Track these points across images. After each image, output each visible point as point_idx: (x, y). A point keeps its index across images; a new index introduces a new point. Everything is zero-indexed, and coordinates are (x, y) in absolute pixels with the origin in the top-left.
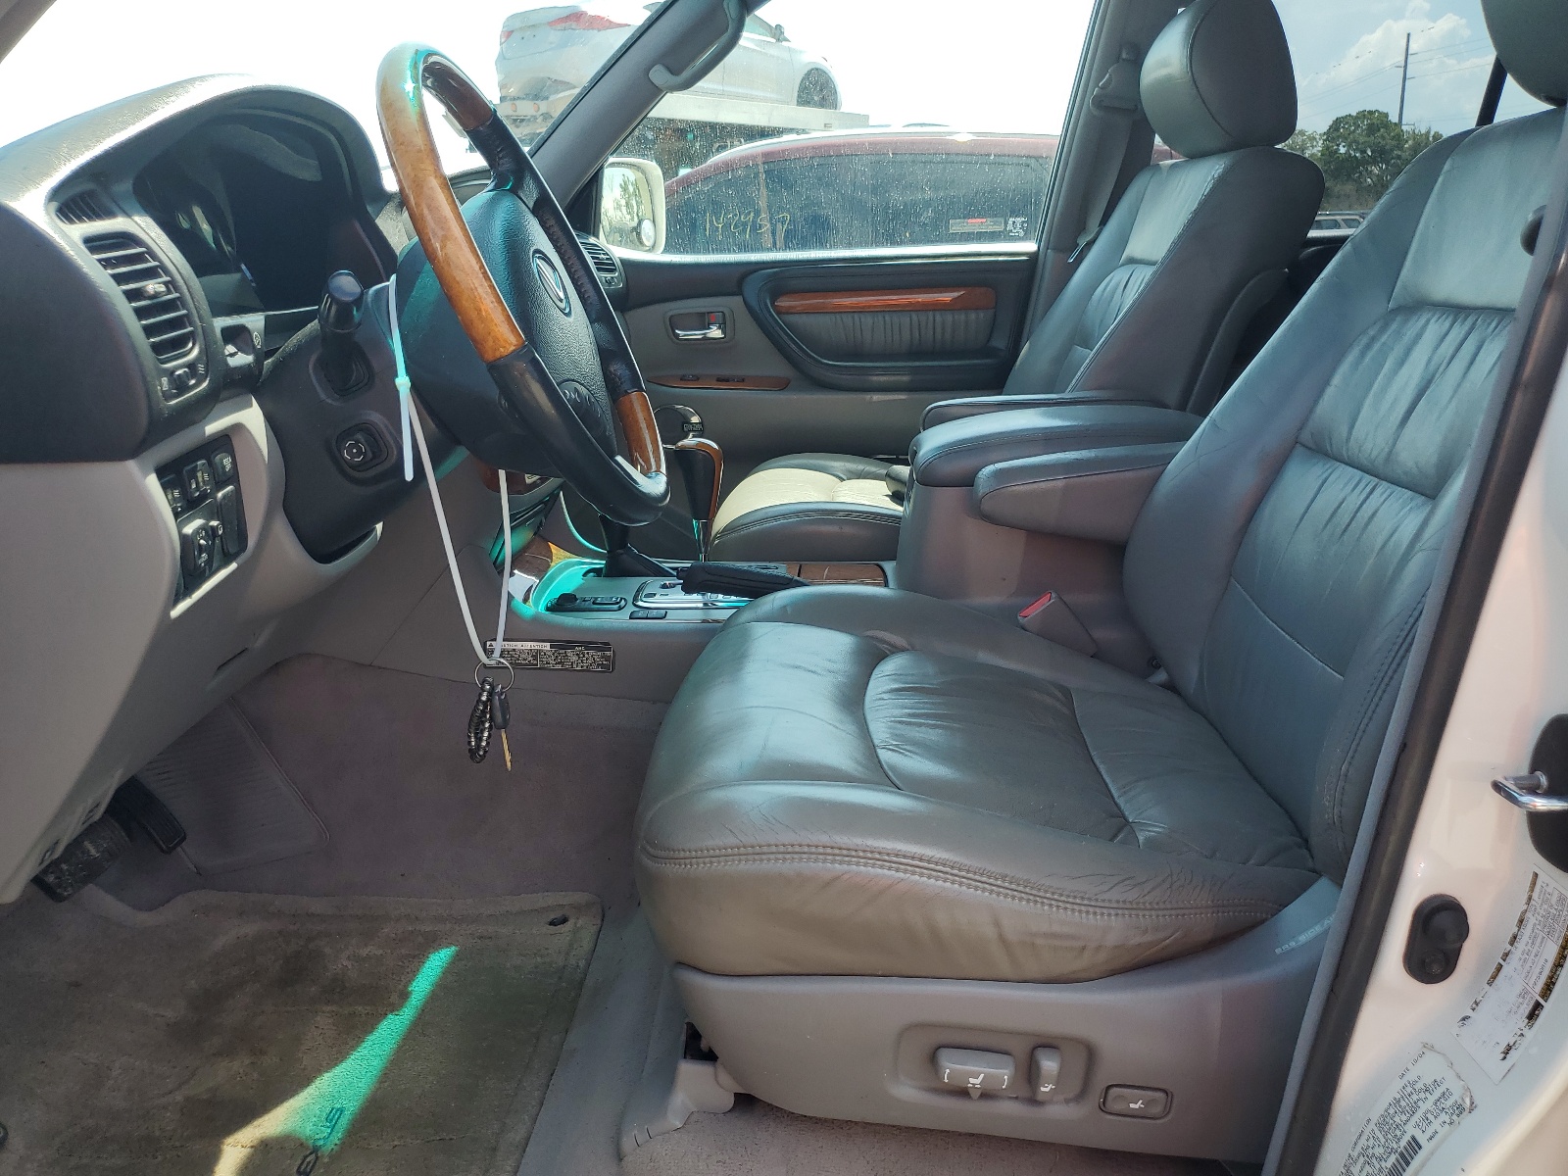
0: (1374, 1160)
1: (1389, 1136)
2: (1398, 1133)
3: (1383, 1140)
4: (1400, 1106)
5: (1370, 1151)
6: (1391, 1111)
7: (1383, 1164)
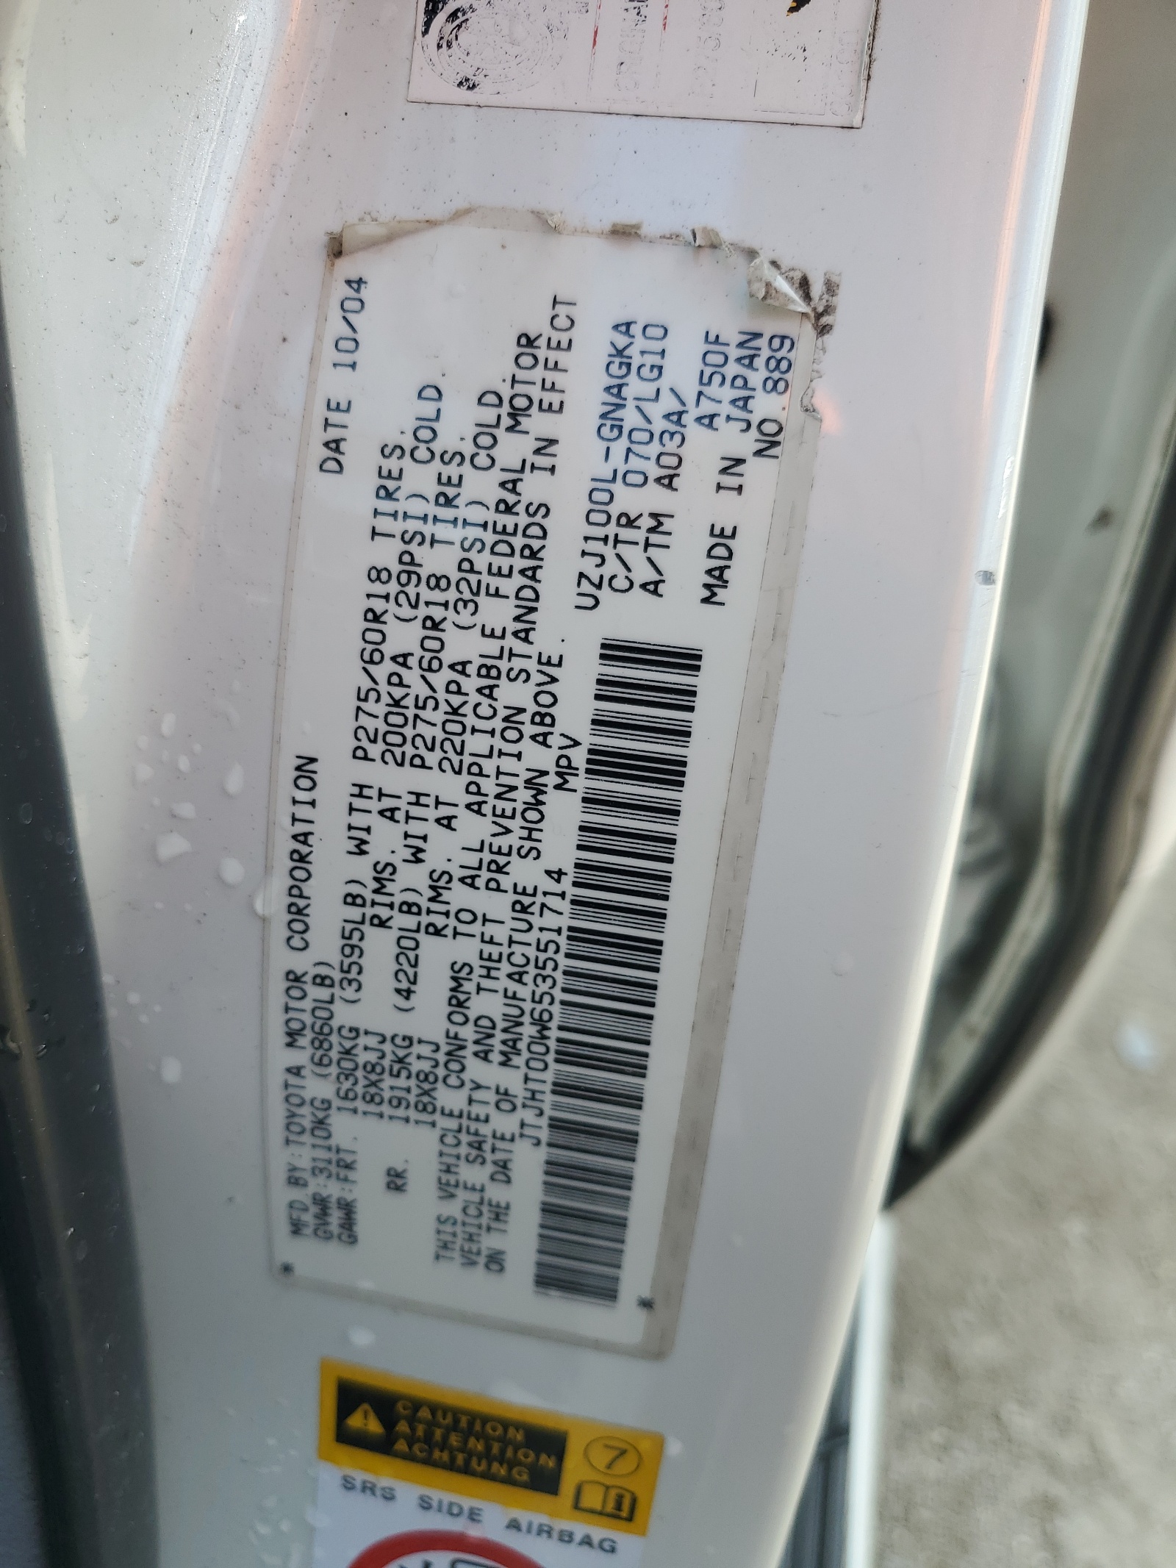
0: (458, 896)
1: (477, 744)
2: (513, 694)
3: (452, 787)
4: (437, 582)
5: (412, 878)
6: (403, 637)
7: (524, 873)
